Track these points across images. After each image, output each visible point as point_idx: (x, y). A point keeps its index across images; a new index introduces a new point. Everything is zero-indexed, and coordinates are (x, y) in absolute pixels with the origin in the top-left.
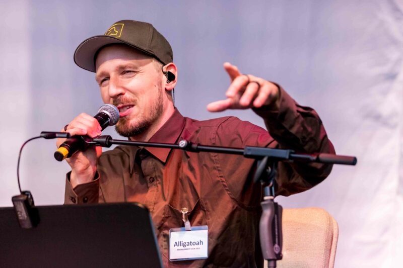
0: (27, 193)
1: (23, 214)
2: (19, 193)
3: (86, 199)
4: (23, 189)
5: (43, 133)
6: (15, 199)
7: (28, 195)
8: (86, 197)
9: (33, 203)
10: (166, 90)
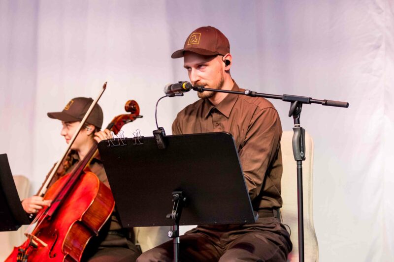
1: (160, 140)
2: (157, 129)
4: (159, 127)
6: (154, 132)
7: (162, 130)
9: (165, 134)
10: (225, 71)
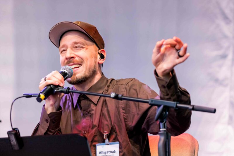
0: (16, 129)
1: (14, 141)
2: (11, 129)
3: (54, 121)
4: (14, 127)
6: (9, 133)
7: (16, 130)
9: (19, 135)
10: (98, 63)
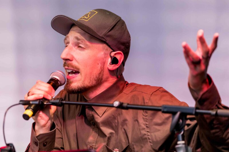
0: (10, 145)
3: (45, 144)
5: (21, 101)
8: (46, 143)
10: (108, 69)
